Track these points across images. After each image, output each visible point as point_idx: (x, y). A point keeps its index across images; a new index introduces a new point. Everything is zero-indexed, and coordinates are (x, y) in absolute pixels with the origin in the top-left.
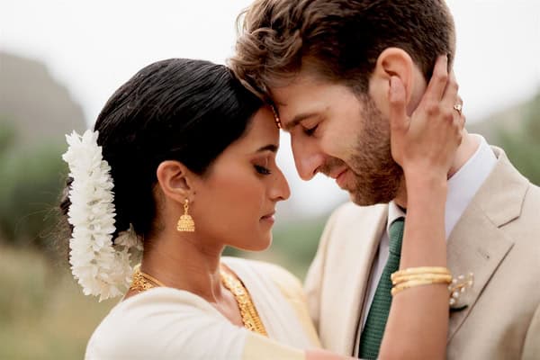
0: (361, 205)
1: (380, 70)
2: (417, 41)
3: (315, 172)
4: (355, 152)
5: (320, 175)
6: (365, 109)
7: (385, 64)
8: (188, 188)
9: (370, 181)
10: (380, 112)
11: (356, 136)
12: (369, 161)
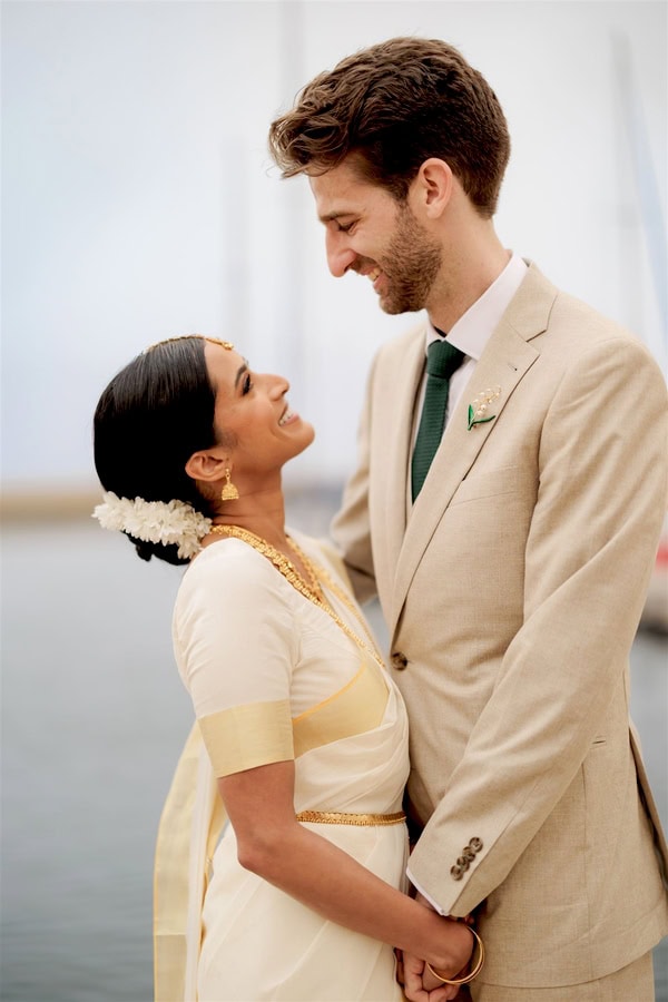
0: (390, 312)
1: (421, 177)
2: (464, 158)
3: (346, 270)
4: (387, 254)
5: (351, 272)
6: (402, 215)
7: (426, 172)
8: (220, 461)
9: (401, 285)
10: (416, 219)
11: (388, 239)
12: (400, 264)
